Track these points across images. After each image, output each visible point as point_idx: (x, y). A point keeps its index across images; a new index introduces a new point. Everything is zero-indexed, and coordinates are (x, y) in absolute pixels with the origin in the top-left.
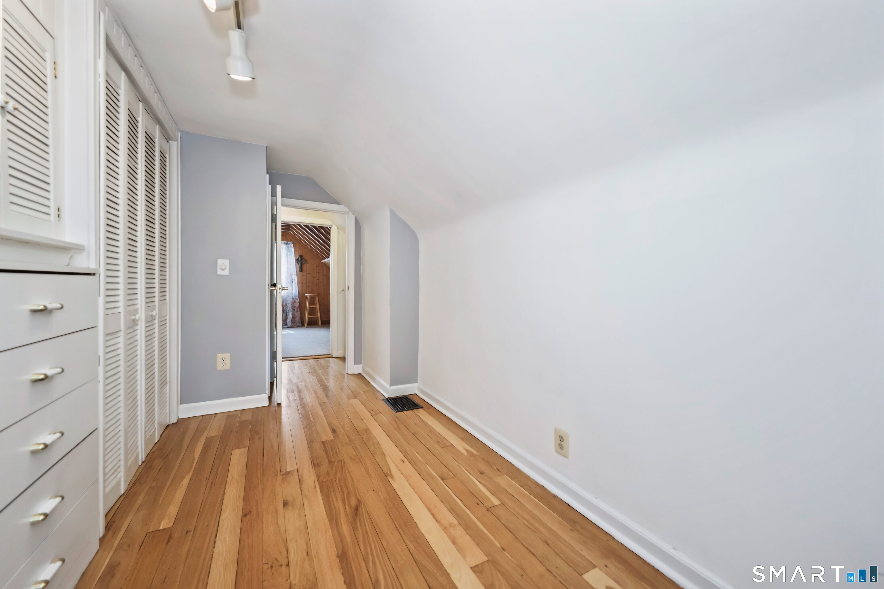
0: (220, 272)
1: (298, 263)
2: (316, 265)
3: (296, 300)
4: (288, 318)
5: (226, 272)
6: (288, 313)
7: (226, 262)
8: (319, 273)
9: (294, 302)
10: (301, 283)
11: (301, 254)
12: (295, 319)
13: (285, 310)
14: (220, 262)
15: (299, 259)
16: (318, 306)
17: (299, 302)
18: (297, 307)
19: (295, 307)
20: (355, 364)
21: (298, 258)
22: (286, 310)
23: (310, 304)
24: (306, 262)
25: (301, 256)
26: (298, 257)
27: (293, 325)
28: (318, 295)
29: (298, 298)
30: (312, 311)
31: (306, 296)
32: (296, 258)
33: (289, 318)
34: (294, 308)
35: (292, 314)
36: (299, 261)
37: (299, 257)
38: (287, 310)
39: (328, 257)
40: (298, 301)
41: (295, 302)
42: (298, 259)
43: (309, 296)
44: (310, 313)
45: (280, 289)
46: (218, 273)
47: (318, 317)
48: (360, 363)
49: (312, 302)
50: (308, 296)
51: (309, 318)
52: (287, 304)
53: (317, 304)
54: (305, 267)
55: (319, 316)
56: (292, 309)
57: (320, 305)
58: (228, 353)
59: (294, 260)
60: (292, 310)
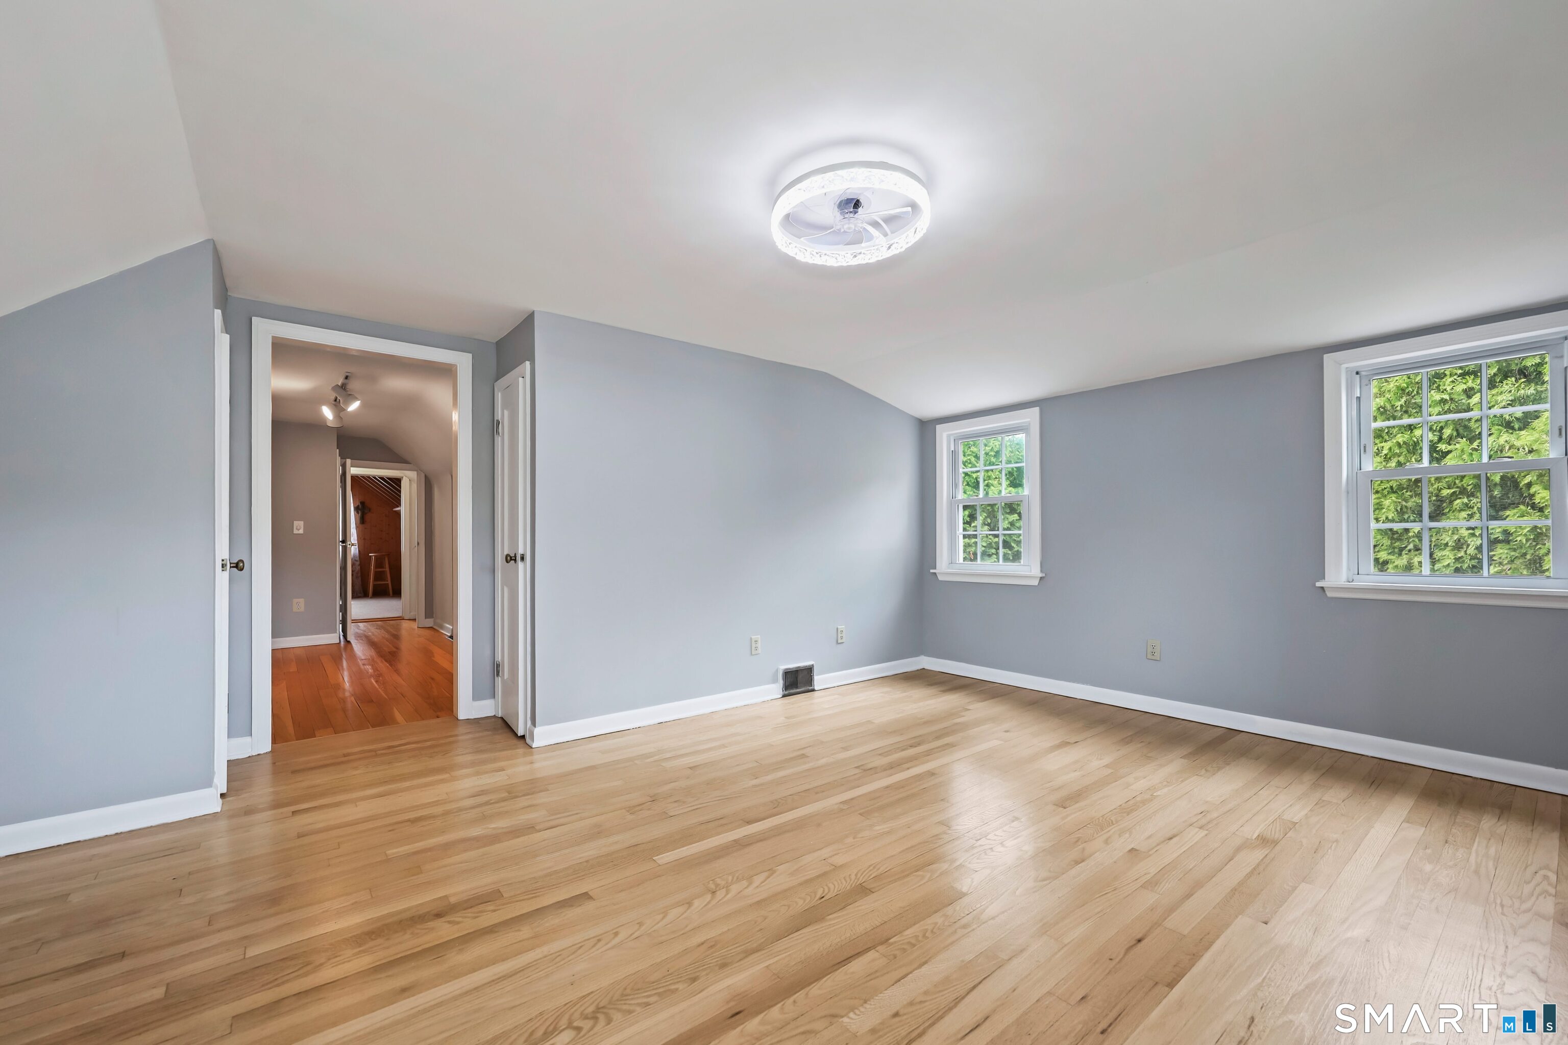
0: (295, 532)
1: (358, 513)
2: (382, 516)
3: (355, 562)
5: (301, 531)
7: (301, 523)
8: (389, 525)
10: (362, 538)
11: (362, 500)
14: (296, 523)
15: (360, 507)
16: (387, 569)
17: (360, 565)
18: (356, 571)
20: (426, 618)
21: (359, 505)
23: (376, 567)
24: (370, 511)
25: (362, 503)
26: (358, 503)
27: (353, 594)
28: (389, 555)
29: (358, 559)
30: (379, 576)
31: (371, 556)
36: (360, 509)
39: (398, 507)
40: (358, 563)
41: (354, 564)
42: (358, 507)
43: (375, 556)
44: (376, 579)
45: (349, 545)
46: (294, 533)
47: (388, 584)
48: (432, 617)
49: (379, 564)
50: (373, 556)
51: (374, 586)
53: (387, 566)
54: (368, 517)
55: (389, 582)
57: (390, 569)
58: (301, 598)
59: (353, 509)
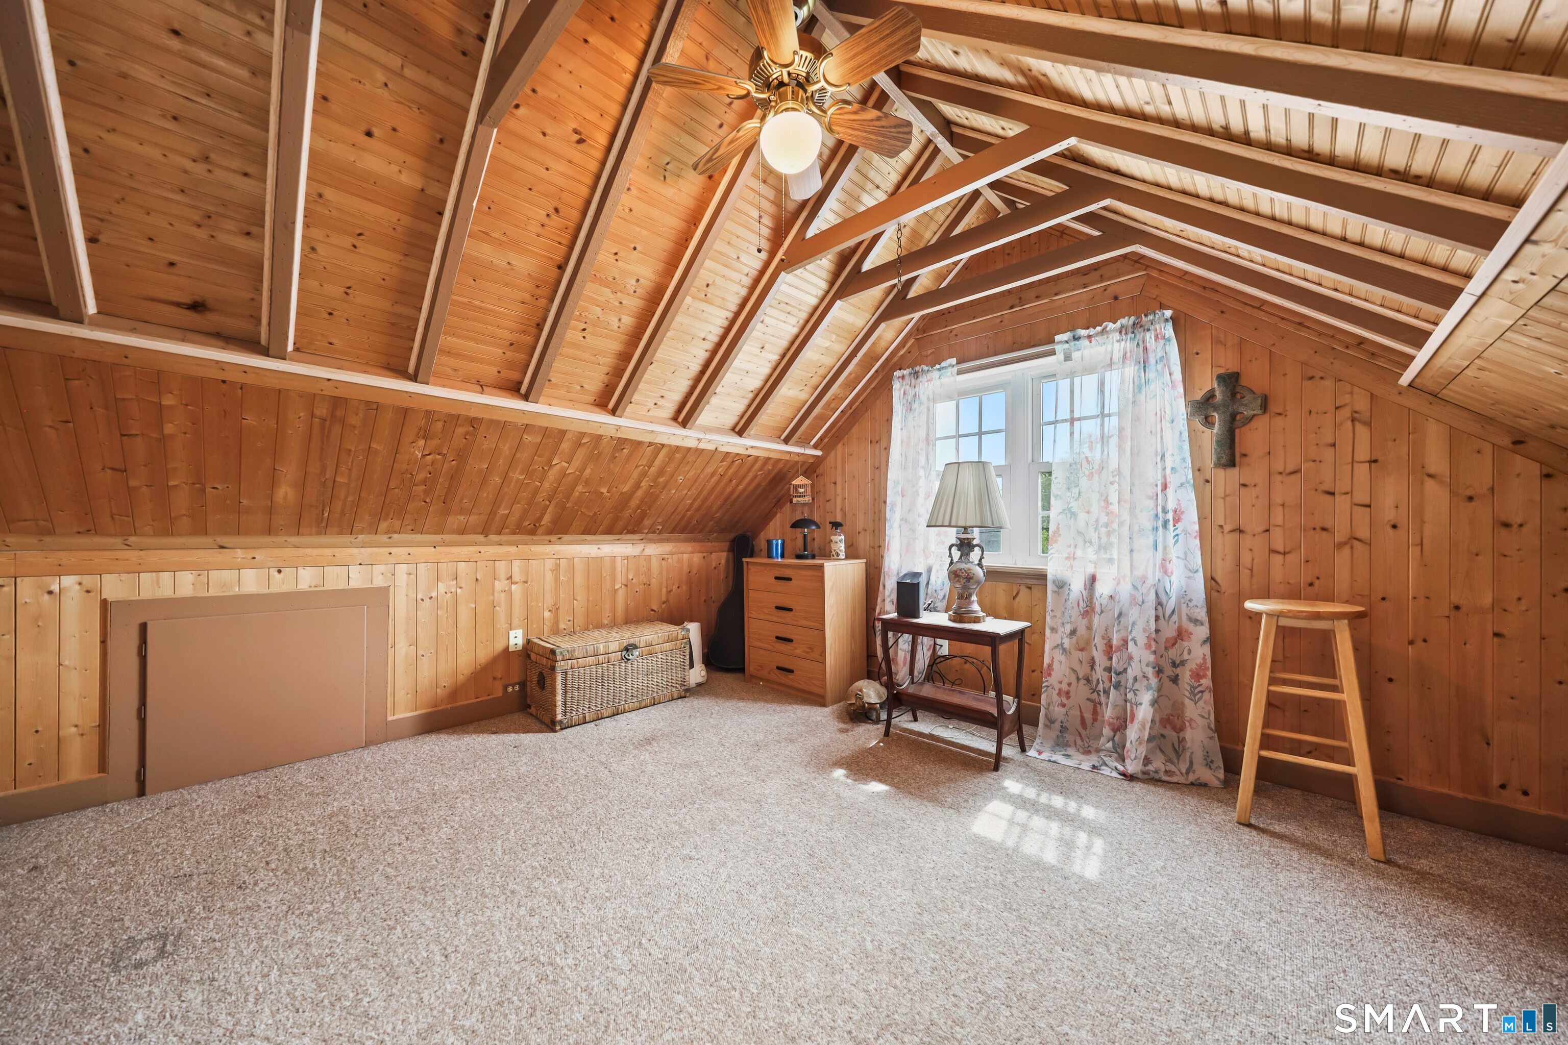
1: (1207, 422)
2: (1346, 413)
3: (1191, 627)
4: (1132, 720)
6: (1135, 692)
9: (1174, 634)
10: (1224, 528)
11: (1230, 364)
12: (1179, 729)
13: (1118, 674)
15: (1219, 396)
17: (1212, 640)
19: (1183, 663)
22: (1125, 670)
24: (1265, 407)
25: (1230, 381)
26: (1207, 382)
27: (1158, 764)
28: (1360, 615)
29: (1199, 613)
31: (1255, 617)
32: (1199, 396)
33: (1136, 721)
34: (1178, 671)
35: (1154, 703)
36: (1216, 409)
37: (1216, 386)
38: (1130, 673)
40: (1203, 632)
41: (1181, 634)
42: (1210, 395)
43: (1273, 613)
50: (1272, 610)
52: (1130, 644)
54: (1254, 434)
56: (1159, 671)
59: (1181, 408)
60: (1154, 681)
